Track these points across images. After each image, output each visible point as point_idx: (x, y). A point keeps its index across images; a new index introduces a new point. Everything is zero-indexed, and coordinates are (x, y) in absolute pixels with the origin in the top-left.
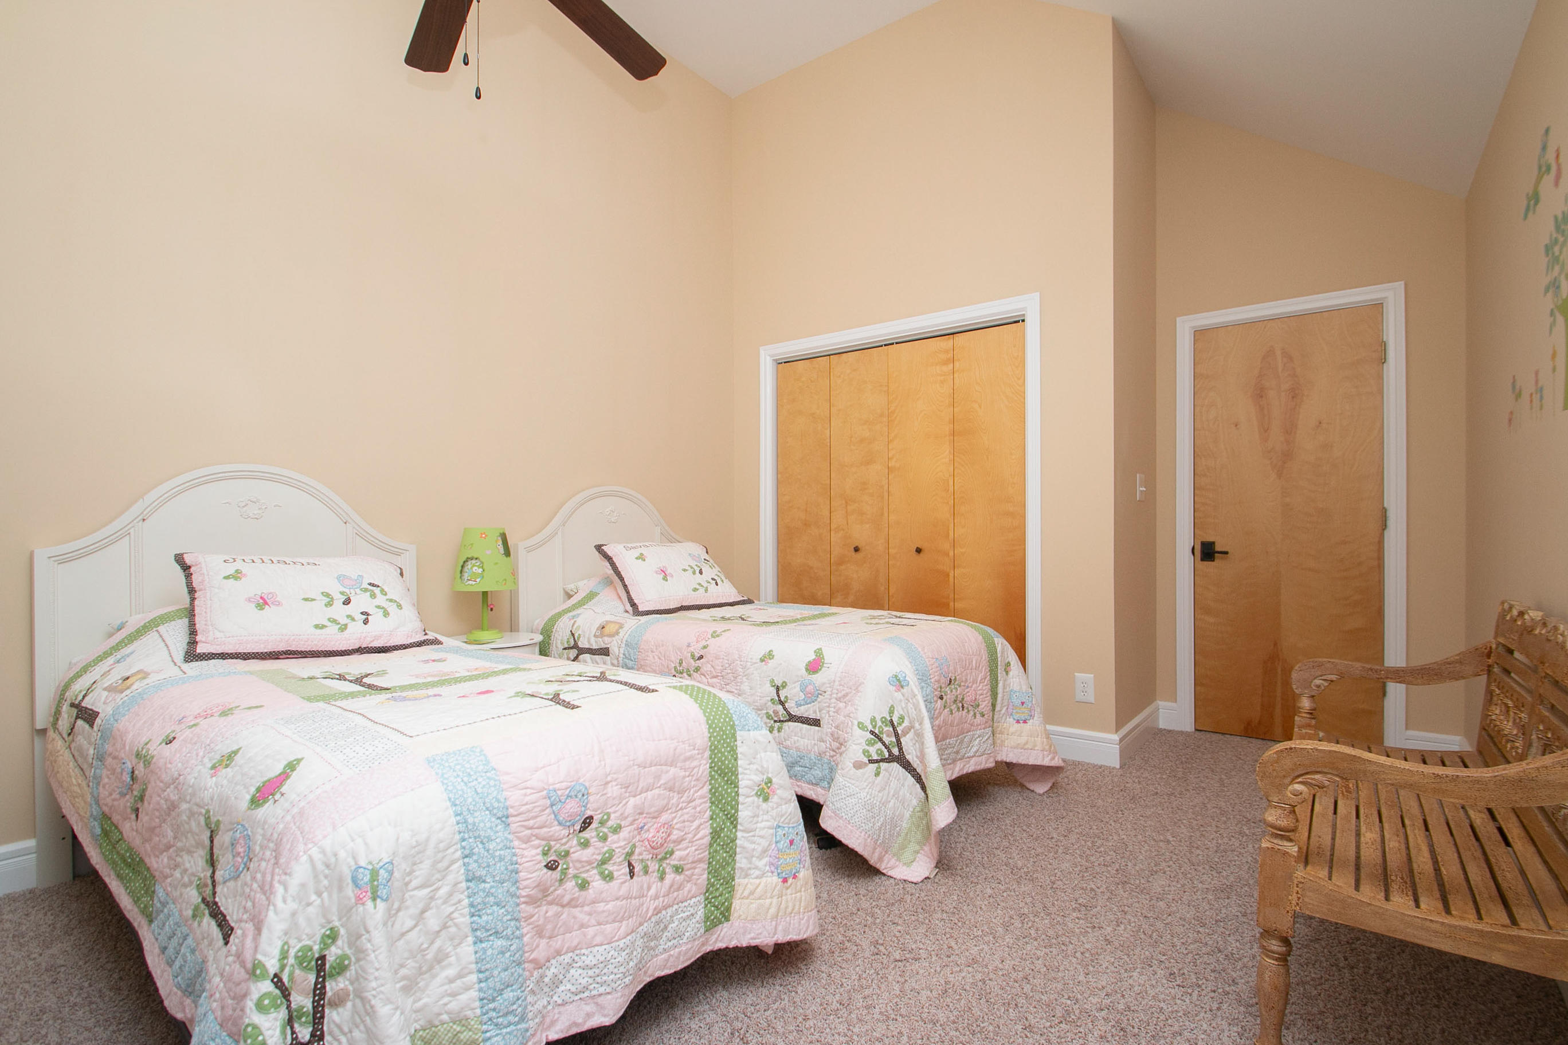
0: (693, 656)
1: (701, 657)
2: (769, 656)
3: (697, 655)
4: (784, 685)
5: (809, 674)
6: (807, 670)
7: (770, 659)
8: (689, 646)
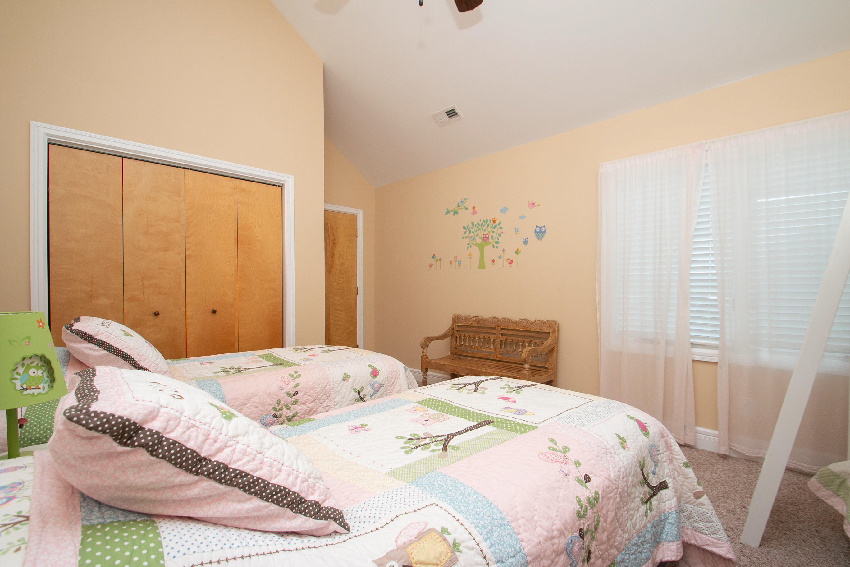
0: (289, 395)
1: (296, 393)
2: (346, 377)
3: (292, 393)
4: (362, 389)
5: (374, 378)
6: (372, 377)
7: (349, 378)
8: (282, 389)
